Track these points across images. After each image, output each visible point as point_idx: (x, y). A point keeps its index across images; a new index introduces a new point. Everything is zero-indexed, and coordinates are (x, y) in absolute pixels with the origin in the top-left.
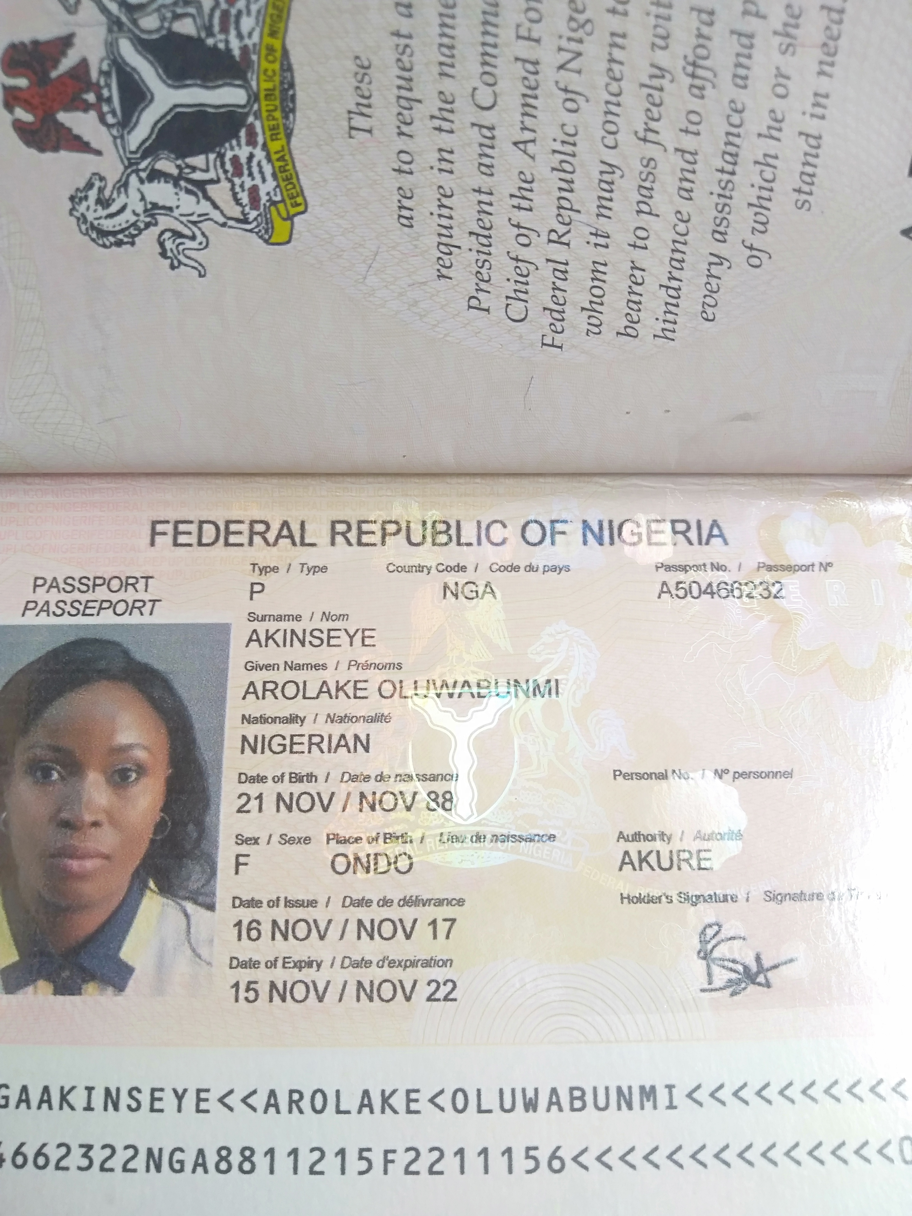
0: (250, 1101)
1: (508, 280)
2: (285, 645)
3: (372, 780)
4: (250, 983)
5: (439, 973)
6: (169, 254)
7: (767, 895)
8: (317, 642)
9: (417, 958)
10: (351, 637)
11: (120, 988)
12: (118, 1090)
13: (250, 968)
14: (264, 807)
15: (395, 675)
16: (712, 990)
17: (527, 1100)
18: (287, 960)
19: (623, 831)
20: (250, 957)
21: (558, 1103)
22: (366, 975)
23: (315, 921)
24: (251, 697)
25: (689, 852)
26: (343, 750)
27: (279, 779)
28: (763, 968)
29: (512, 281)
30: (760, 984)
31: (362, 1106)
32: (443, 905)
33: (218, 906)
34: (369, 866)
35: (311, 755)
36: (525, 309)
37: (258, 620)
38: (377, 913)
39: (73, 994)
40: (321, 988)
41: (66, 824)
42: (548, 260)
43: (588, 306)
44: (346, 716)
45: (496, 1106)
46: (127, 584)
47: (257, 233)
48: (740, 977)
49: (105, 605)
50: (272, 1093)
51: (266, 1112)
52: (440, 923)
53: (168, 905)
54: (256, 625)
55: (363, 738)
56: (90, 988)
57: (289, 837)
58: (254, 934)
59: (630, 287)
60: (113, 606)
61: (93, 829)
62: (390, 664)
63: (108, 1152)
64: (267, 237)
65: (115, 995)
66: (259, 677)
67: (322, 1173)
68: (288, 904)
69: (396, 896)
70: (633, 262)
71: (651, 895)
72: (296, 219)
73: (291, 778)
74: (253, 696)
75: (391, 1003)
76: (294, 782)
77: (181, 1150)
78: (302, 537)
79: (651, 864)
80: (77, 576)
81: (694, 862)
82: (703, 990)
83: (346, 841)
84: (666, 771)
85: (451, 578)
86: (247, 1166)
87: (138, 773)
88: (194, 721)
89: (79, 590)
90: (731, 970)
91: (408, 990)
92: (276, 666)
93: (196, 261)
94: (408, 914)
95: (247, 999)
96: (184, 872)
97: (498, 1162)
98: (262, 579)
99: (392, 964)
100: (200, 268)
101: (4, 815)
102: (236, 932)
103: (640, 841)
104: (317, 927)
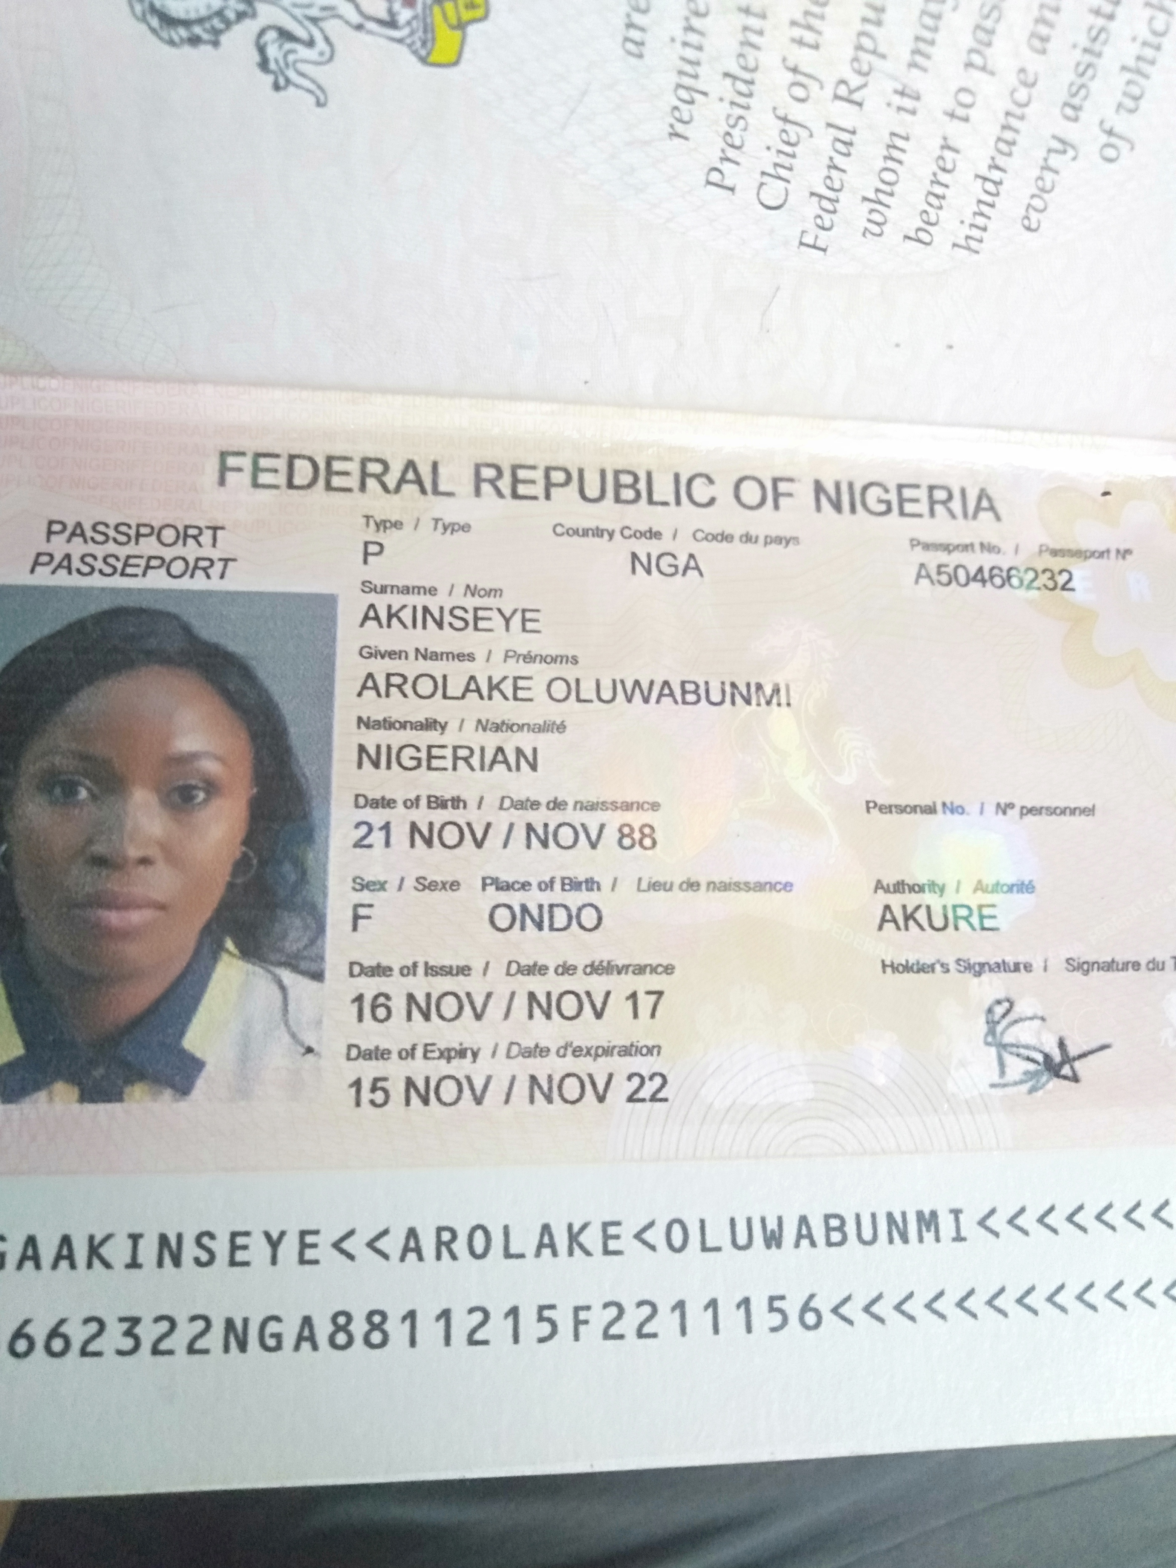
0: (379, 1244)
1: (768, 148)
2: (414, 625)
3: (543, 808)
4: (376, 1080)
5: (643, 1065)
6: (272, 66)
7: (1069, 964)
8: (460, 624)
9: (611, 1044)
10: (507, 621)
11: (184, 1090)
12: (180, 1237)
13: (377, 1059)
14: (393, 840)
15: (570, 673)
16: (1005, 1085)
17: (768, 1233)
18: (429, 1048)
19: (880, 878)
20: (375, 1044)
21: (810, 1236)
22: (542, 1067)
23: (468, 995)
24: (370, 694)
25: (969, 908)
26: (500, 768)
27: (412, 804)
28: (1068, 1057)
29: (773, 151)
30: (1065, 1078)
31: (541, 1246)
32: (645, 973)
33: (328, 975)
34: (542, 921)
35: (458, 773)
36: (784, 192)
37: (376, 592)
38: (556, 984)
39: (109, 1101)
40: (479, 1085)
41: (100, 862)
42: (830, 125)
43: (872, 196)
44: (503, 723)
45: (725, 1241)
46: (186, 536)
47: (410, 46)
48: (1039, 1068)
49: (154, 563)
50: (412, 1233)
51: (402, 1259)
52: (641, 996)
53: (254, 973)
54: (373, 598)
55: (529, 753)
56: (137, 1092)
57: (429, 881)
58: (381, 1013)
59: (935, 174)
60: (164, 563)
61: (141, 868)
62: (562, 657)
63: (164, 1326)
64: (423, 53)
65: (177, 1101)
66: (380, 668)
67: (485, 1342)
68: (430, 971)
69: (580, 961)
70: (945, 139)
71: (921, 962)
72: (471, 30)
73: (429, 802)
74: (372, 693)
75: (578, 1105)
76: (434, 808)
77: (277, 1319)
78: (435, 484)
79: (921, 921)
80: (112, 522)
81: (975, 920)
82: (993, 1086)
83: (508, 887)
84: (934, 803)
85: (642, 548)
86: (376, 1337)
87: (208, 792)
88: (288, 723)
89: (115, 540)
90: (1028, 1059)
91: (601, 1087)
92: (403, 655)
93: (313, 81)
94: (598, 984)
95: (372, 1102)
96: (278, 928)
97: (731, 1318)
98: (381, 537)
99: (577, 1052)
100: (318, 93)
101: (4, 848)
102: (355, 1008)
103: (904, 892)
104: (472, 1003)
